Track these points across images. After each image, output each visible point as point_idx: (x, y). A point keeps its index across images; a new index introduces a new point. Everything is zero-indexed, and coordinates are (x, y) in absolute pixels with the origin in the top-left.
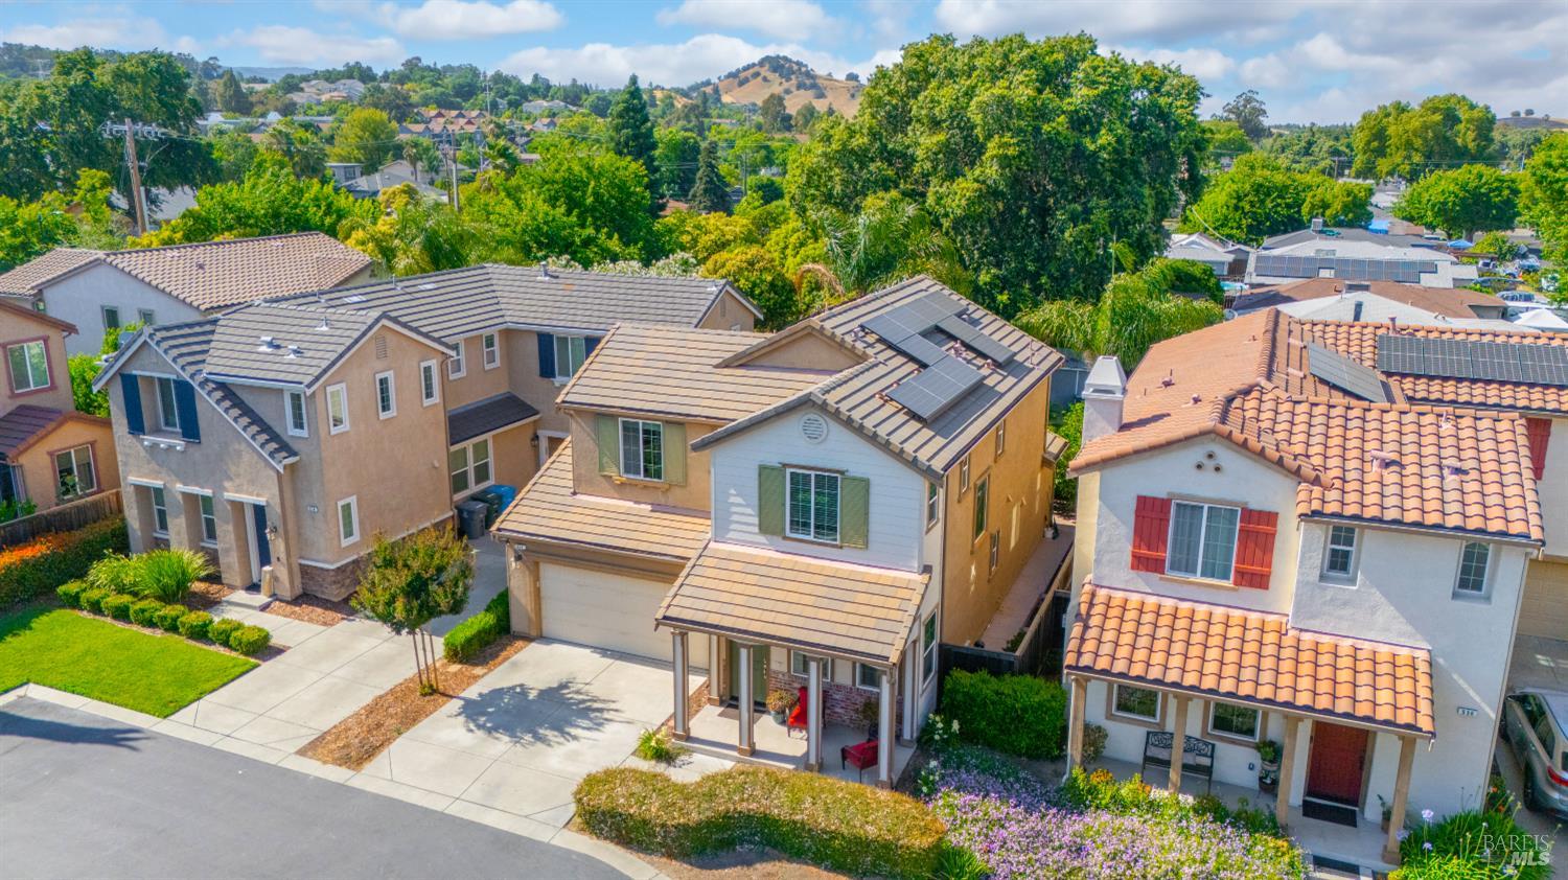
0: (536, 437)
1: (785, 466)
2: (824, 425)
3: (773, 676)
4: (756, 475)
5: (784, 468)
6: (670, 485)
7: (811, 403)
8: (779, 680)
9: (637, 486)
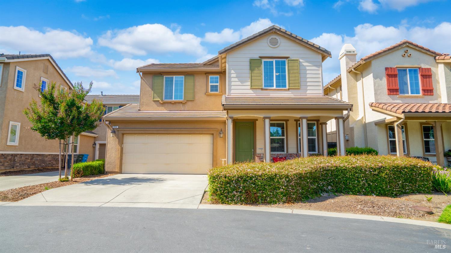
0: (95, 144)
1: (261, 57)
2: (279, 40)
3: (258, 156)
4: (248, 63)
5: (261, 59)
6: (187, 101)
7: (274, 30)
8: (261, 157)
9: (171, 103)
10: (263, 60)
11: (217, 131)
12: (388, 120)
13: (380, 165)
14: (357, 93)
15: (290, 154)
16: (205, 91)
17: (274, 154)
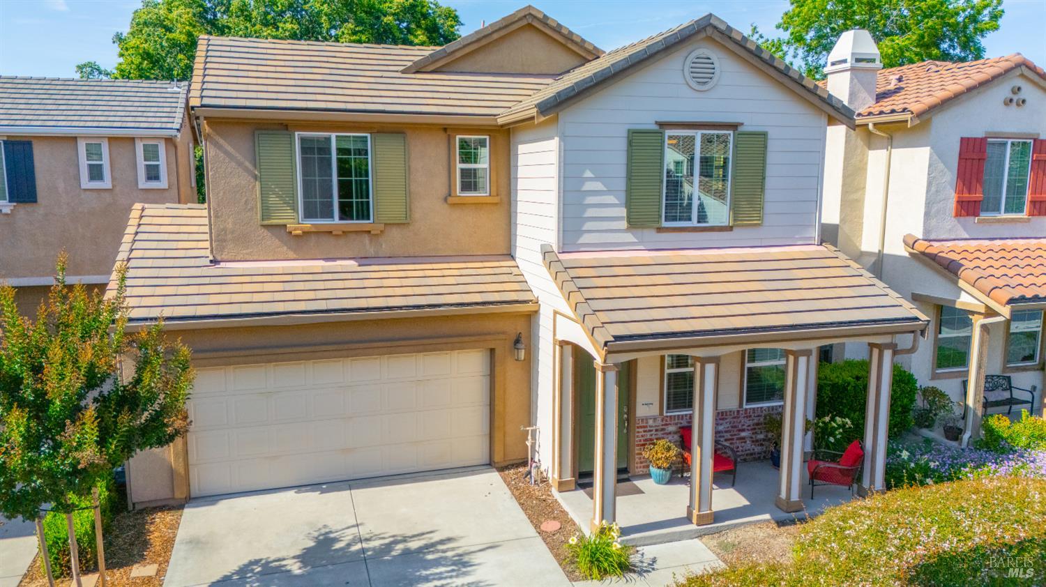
1: (661, 125)
2: (716, 65)
3: (641, 424)
4: (622, 144)
5: (661, 131)
6: (385, 224)
7: (709, 31)
8: (649, 428)
9: (331, 232)
10: (668, 133)
11: (506, 339)
12: (963, 303)
13: (1022, 535)
14: (864, 188)
15: (722, 412)
16: (444, 191)
17: (682, 416)
